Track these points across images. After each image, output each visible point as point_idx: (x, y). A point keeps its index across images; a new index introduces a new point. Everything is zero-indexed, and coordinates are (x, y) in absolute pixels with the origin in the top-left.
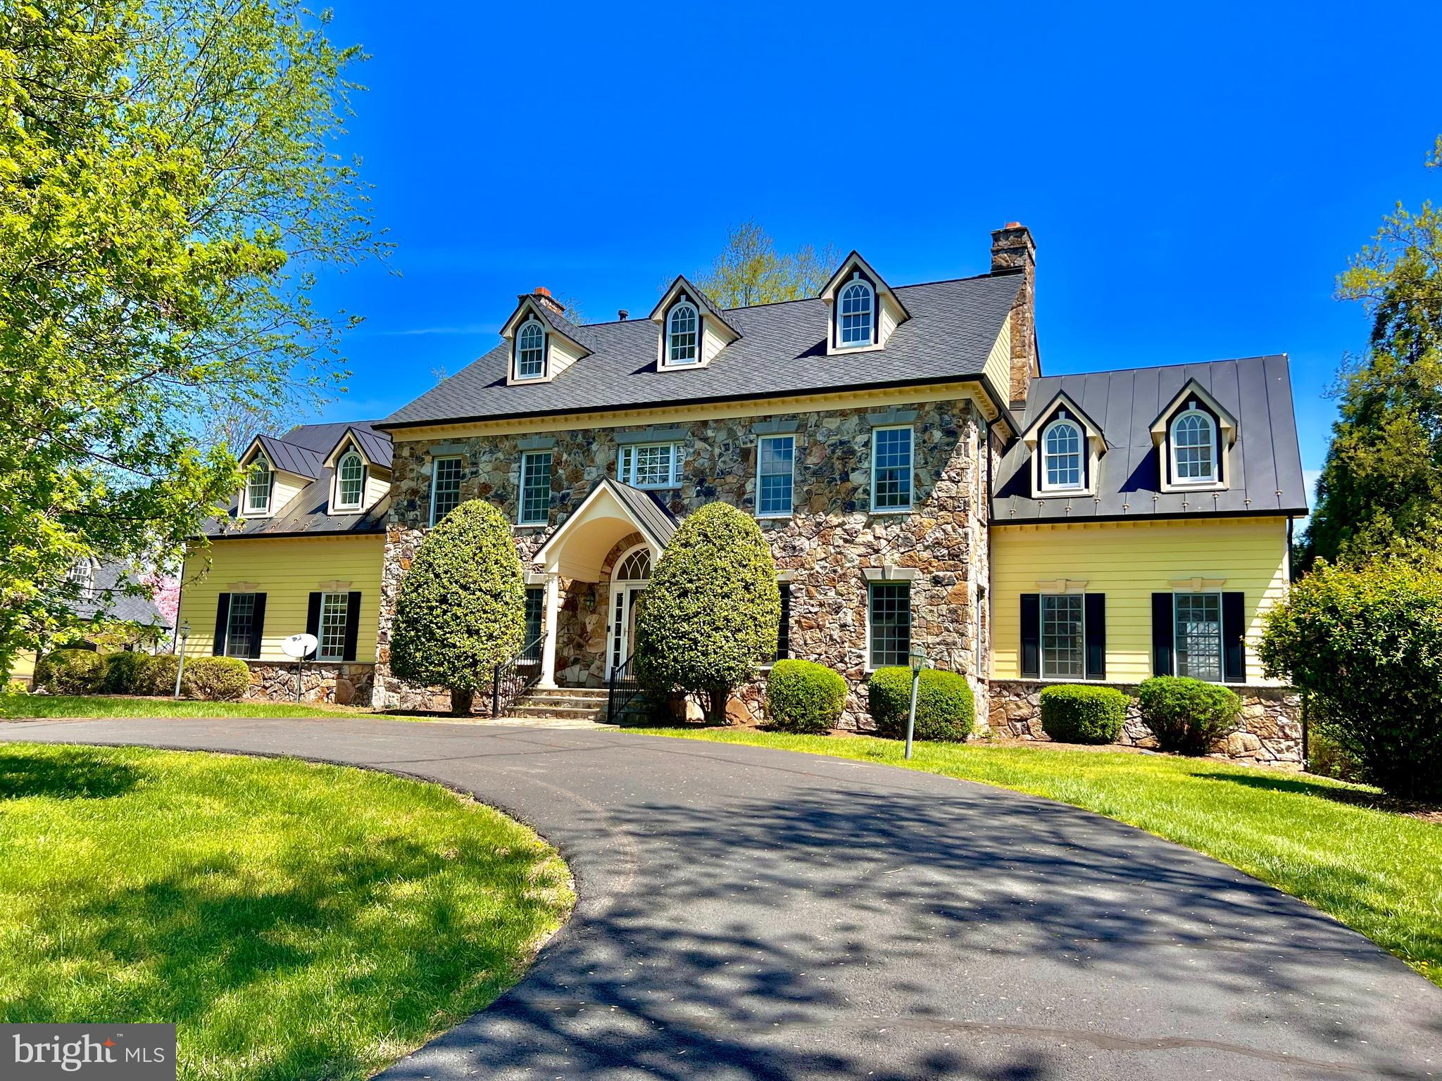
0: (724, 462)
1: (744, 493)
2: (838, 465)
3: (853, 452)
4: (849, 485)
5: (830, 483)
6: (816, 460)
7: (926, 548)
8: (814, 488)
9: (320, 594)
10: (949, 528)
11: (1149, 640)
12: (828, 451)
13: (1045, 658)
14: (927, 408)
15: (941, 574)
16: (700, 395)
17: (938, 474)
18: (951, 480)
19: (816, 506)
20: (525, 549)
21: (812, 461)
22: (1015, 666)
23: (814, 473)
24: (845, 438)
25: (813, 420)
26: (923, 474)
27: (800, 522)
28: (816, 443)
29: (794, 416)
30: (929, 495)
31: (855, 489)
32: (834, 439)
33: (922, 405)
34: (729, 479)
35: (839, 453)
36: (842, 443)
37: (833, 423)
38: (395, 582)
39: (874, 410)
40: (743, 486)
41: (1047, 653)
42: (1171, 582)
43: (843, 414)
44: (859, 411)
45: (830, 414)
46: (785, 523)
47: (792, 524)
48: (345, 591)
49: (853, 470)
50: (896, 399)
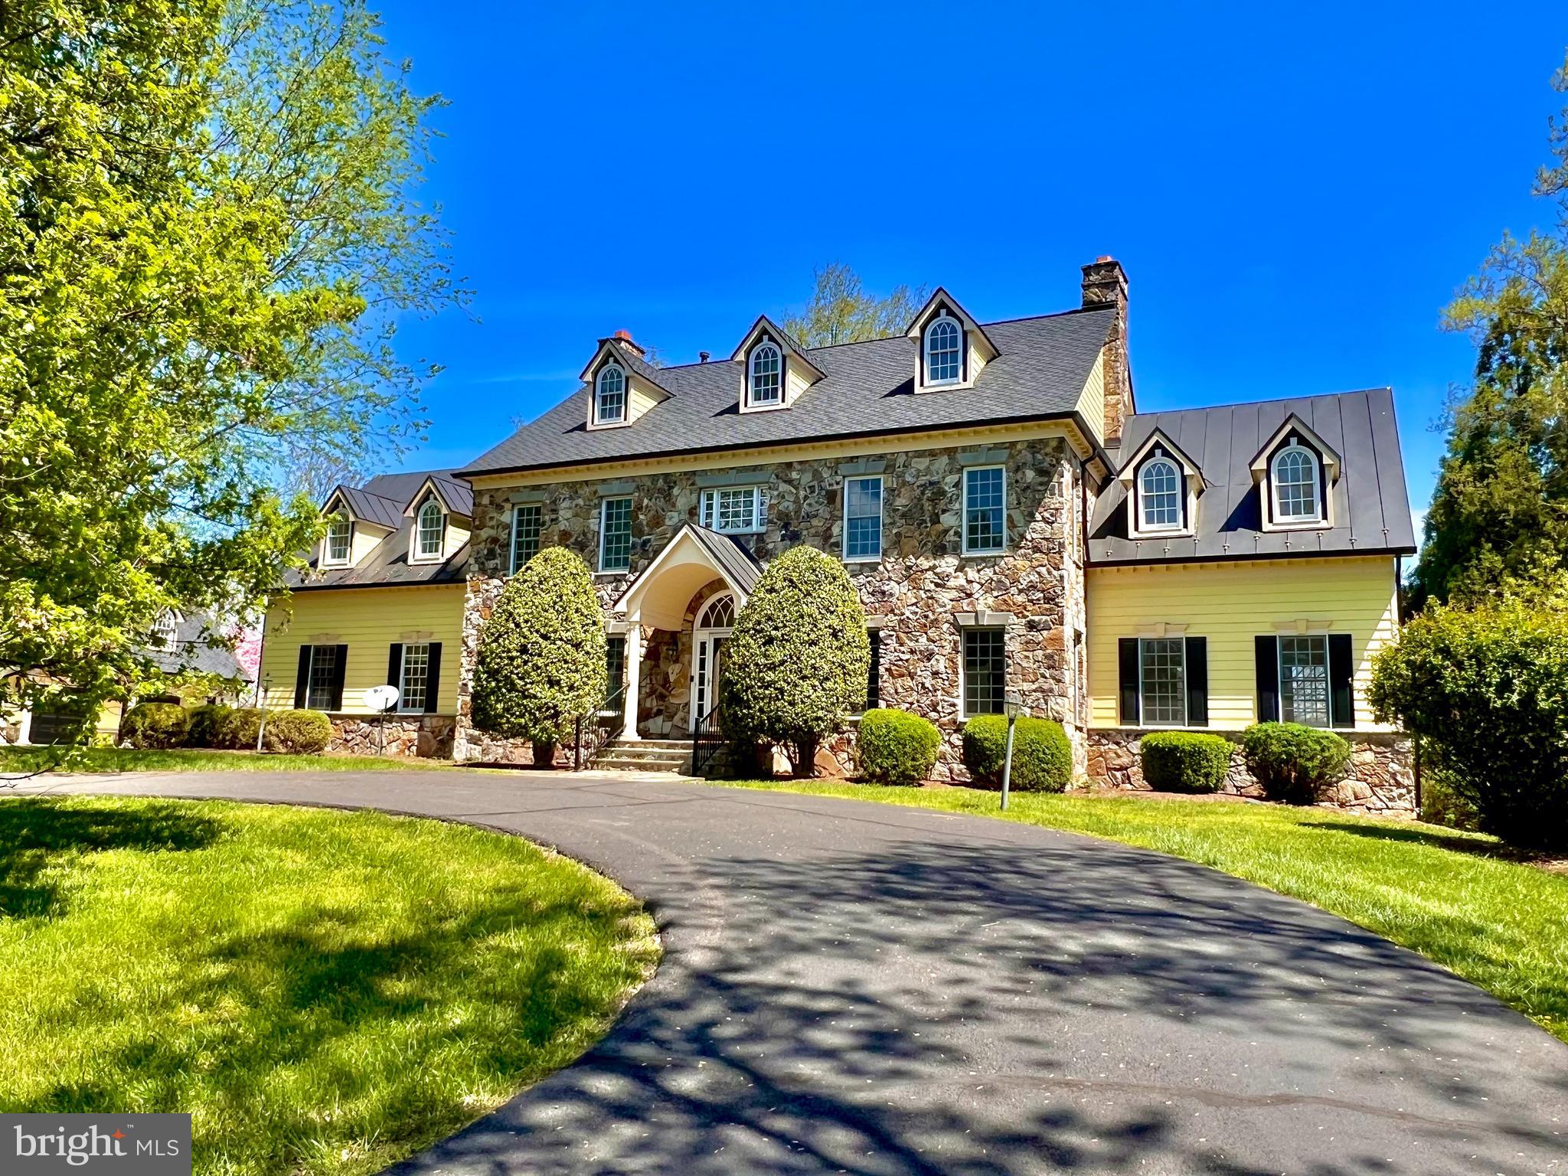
0: (810, 505)
1: (831, 536)
2: (928, 506)
3: (944, 493)
4: (940, 527)
5: (919, 525)
6: (904, 502)
7: (1020, 591)
8: (903, 530)
9: (400, 646)
10: (1043, 570)
11: (1253, 684)
12: (918, 492)
13: (1145, 705)
14: (1019, 447)
15: (1036, 618)
16: (784, 437)
17: (1032, 516)
18: (1044, 519)
19: (906, 549)
20: (606, 597)
21: (901, 502)
22: (1114, 713)
23: (903, 516)
24: (935, 479)
25: (901, 460)
26: (1017, 516)
27: (889, 567)
28: (904, 483)
29: (881, 457)
30: (1022, 537)
31: (946, 531)
32: (923, 480)
33: (1013, 444)
34: (815, 522)
35: (928, 493)
36: (931, 483)
37: (922, 463)
38: (475, 632)
39: (964, 449)
40: (829, 528)
41: (1146, 698)
42: (1276, 625)
43: (932, 454)
44: (951, 452)
45: (920, 454)
46: (873, 567)
47: (881, 568)
48: (425, 642)
49: (944, 511)
50: (987, 438)
